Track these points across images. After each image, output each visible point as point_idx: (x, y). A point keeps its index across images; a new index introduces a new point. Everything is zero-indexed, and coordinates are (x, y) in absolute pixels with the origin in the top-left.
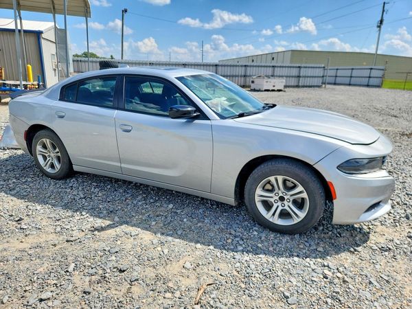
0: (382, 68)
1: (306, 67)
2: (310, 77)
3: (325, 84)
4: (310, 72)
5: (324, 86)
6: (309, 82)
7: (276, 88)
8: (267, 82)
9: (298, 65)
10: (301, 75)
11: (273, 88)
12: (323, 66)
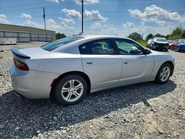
0: (51, 34)
1: (21, 33)
2: (24, 37)
3: (31, 41)
4: (23, 35)
5: (31, 42)
6: (24, 40)
7: (12, 43)
8: (7, 40)
9: (17, 32)
10: (20, 36)
11: (11, 43)
12: (29, 32)
